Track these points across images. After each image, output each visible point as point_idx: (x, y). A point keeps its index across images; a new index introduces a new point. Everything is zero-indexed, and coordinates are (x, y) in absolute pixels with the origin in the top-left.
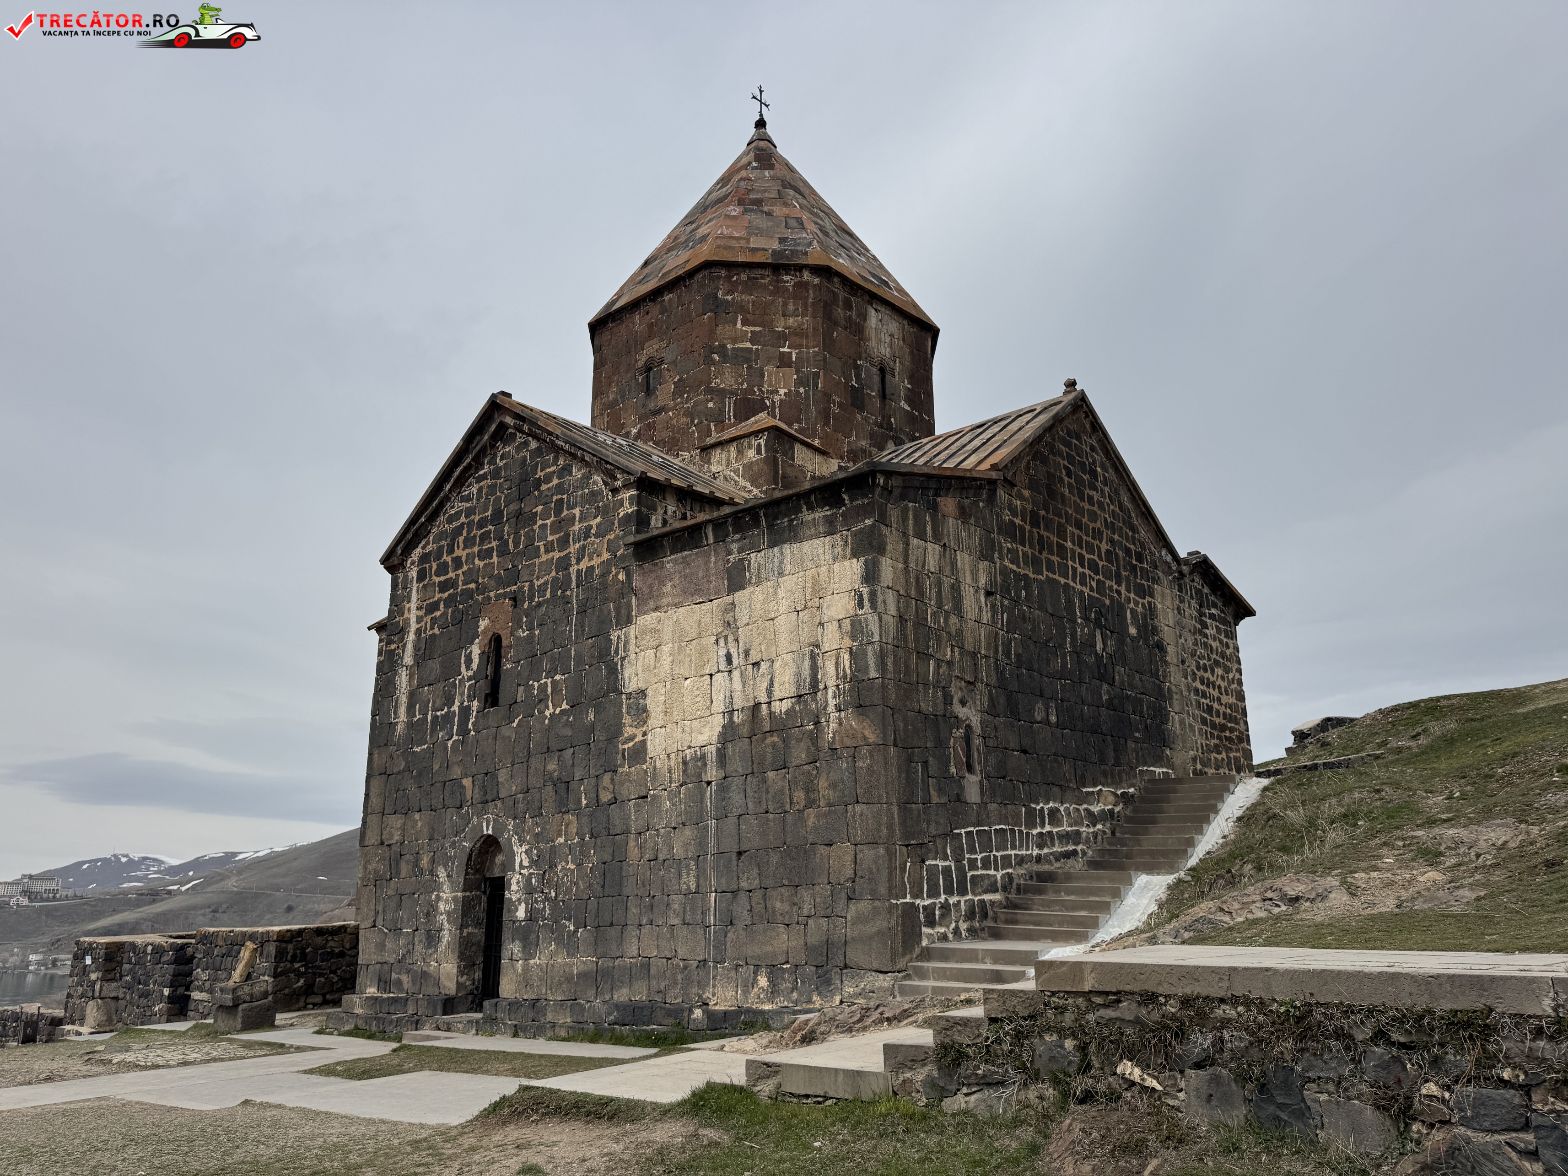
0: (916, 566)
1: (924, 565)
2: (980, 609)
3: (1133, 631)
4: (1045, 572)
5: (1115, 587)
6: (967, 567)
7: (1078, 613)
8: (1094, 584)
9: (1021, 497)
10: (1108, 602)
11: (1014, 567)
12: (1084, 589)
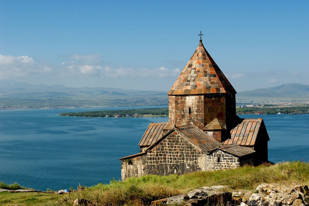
0: (129, 169)
1: (130, 168)
2: (142, 172)
3: (188, 168)
4: (159, 163)
5: (182, 161)
6: (139, 167)
7: (169, 168)
8: (175, 162)
9: (153, 152)
10: (179, 164)
11: (151, 164)
12: (171, 163)
